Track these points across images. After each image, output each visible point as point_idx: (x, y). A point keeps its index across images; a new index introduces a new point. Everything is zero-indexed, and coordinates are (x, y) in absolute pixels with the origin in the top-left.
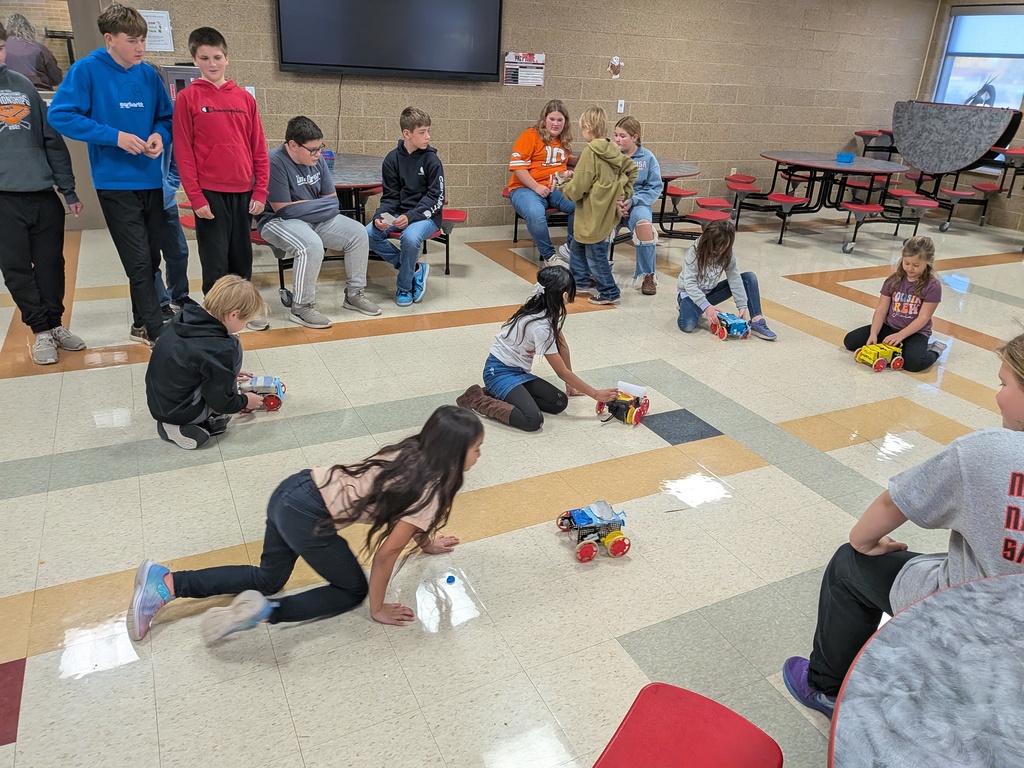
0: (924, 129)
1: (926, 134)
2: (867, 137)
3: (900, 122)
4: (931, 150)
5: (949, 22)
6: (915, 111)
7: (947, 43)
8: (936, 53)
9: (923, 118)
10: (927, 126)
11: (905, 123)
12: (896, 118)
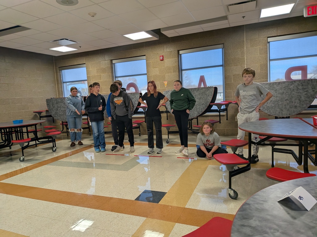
0: (58, 107)
1: (59, 108)
2: (40, 113)
3: (49, 106)
4: (63, 113)
5: (60, 73)
6: (53, 101)
7: (62, 79)
8: (59, 82)
9: (57, 103)
10: (59, 106)
11: (51, 106)
12: (48, 105)
